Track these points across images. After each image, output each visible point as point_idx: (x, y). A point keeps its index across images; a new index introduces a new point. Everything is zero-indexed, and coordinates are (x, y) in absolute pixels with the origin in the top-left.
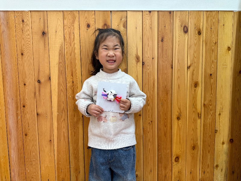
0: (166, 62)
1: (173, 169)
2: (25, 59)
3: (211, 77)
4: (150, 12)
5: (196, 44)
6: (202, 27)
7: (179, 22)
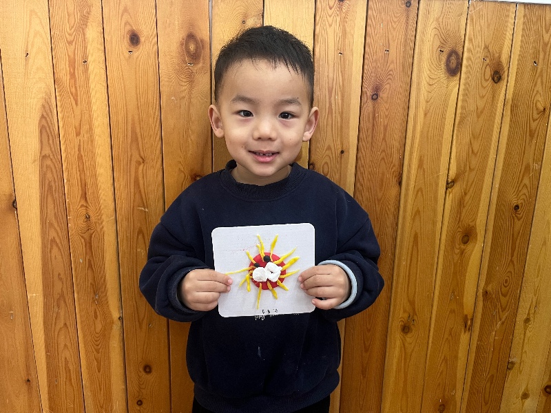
3: (516, 214)
6: (508, 56)
7: (436, 36)
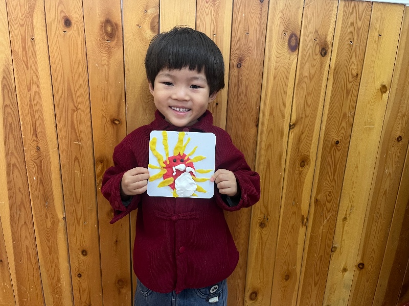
3: (337, 147)
6: (332, 37)
7: (281, 24)
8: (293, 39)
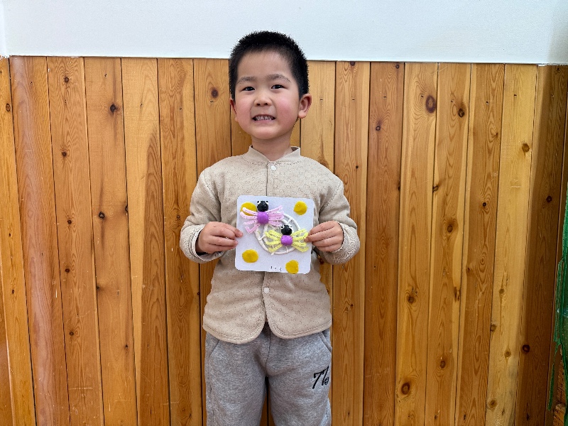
0: (386, 176)
1: (398, 409)
2: (71, 165)
3: (485, 209)
4: (353, 63)
5: (453, 137)
6: (468, 98)
7: (418, 87)
8: (431, 100)
